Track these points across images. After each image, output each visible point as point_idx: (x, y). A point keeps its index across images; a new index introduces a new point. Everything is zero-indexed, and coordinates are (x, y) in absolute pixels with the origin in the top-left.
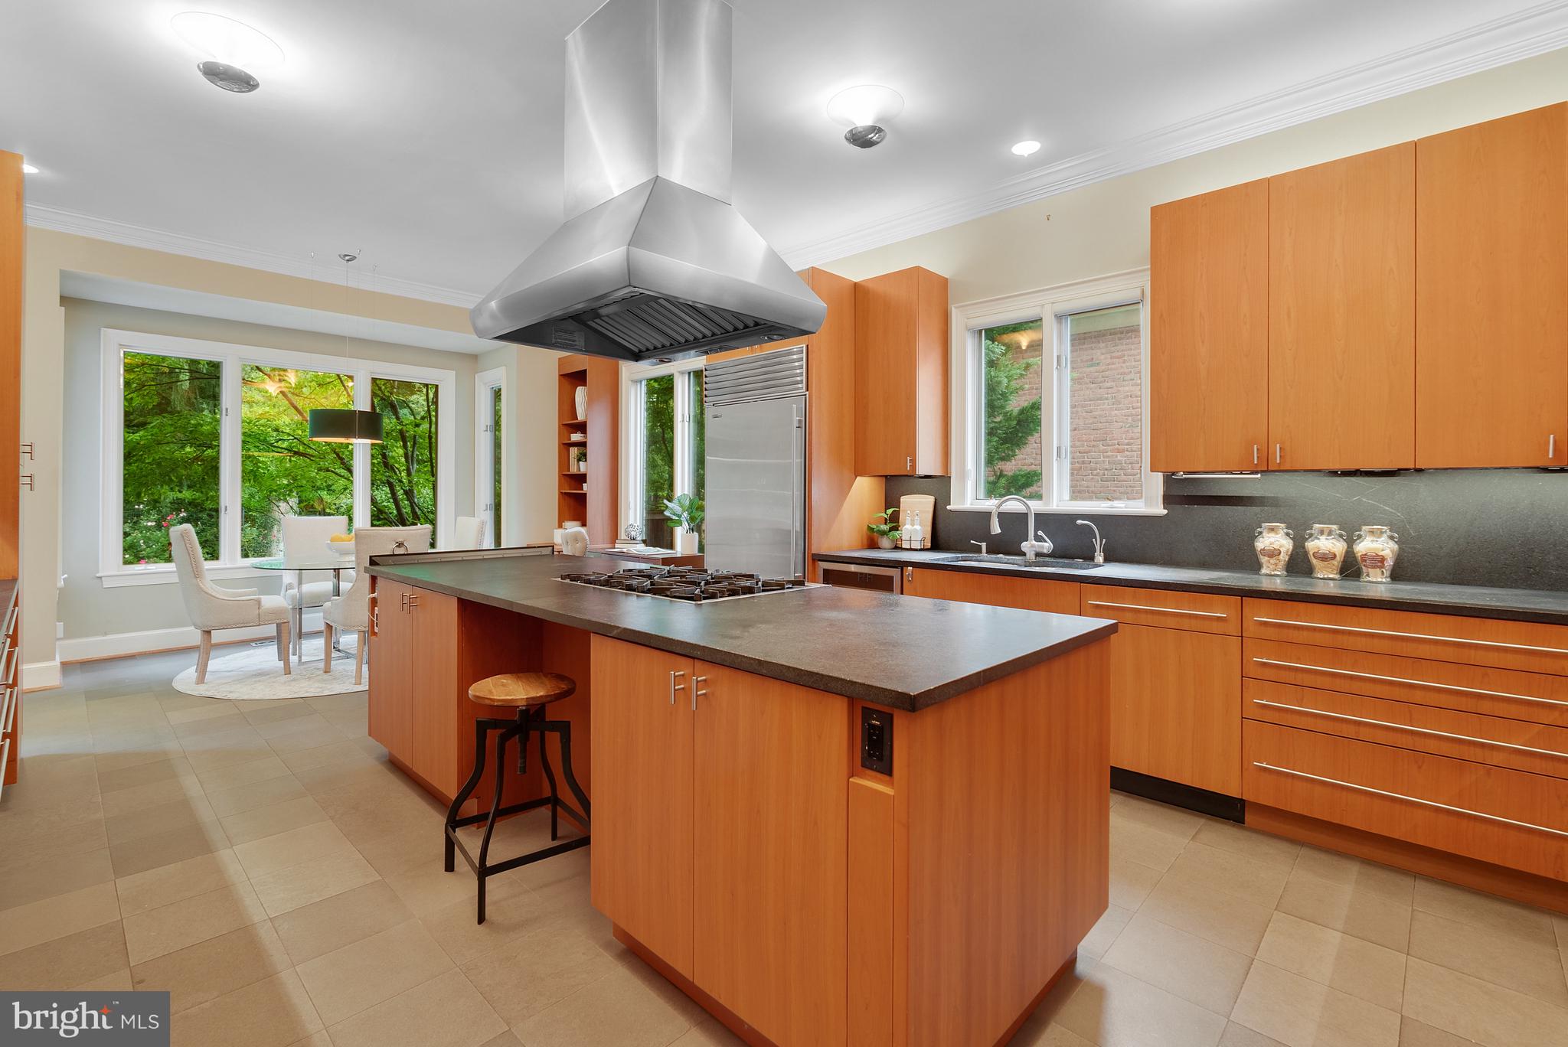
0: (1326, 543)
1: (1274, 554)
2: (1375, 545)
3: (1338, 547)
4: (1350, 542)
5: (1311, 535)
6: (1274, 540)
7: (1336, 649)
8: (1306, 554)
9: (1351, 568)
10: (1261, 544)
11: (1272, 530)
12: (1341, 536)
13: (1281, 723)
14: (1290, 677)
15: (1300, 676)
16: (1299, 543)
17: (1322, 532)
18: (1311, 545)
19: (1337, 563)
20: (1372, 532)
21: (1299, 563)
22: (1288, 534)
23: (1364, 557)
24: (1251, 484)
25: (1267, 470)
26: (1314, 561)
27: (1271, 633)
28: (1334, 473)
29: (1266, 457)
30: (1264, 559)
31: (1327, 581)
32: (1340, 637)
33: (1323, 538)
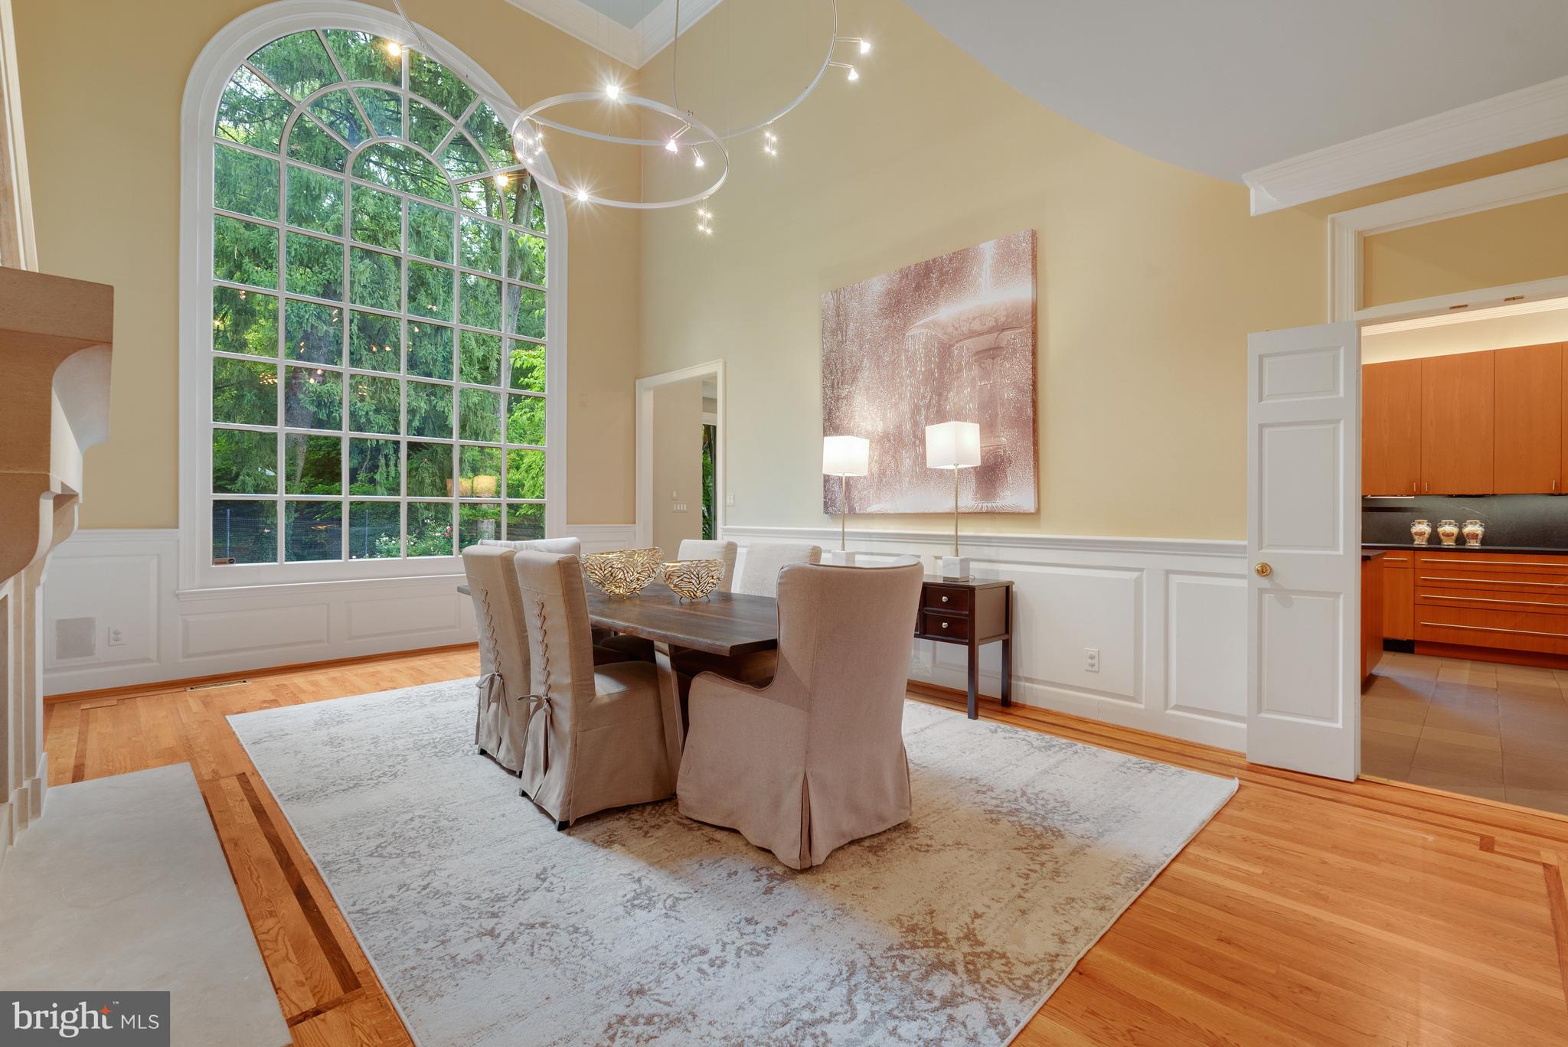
0: (1448, 528)
1: (1421, 534)
2: (1473, 528)
3: (1454, 530)
4: (1461, 528)
5: (1440, 525)
6: (1422, 528)
7: (1460, 570)
8: (1438, 534)
9: (1461, 539)
10: (1414, 530)
11: (1419, 523)
12: (1456, 525)
13: (1434, 604)
14: (1438, 584)
15: (1443, 583)
16: (1434, 529)
17: (1446, 524)
18: (1441, 530)
19: (1454, 538)
20: (1471, 523)
21: (1435, 538)
22: (1428, 525)
23: (1468, 535)
24: (1408, 500)
25: (1419, 494)
26: (1442, 537)
27: (1429, 566)
28: (1451, 496)
29: (1420, 488)
30: (1416, 537)
31: (1448, 543)
32: (1462, 566)
33: (1447, 526)
